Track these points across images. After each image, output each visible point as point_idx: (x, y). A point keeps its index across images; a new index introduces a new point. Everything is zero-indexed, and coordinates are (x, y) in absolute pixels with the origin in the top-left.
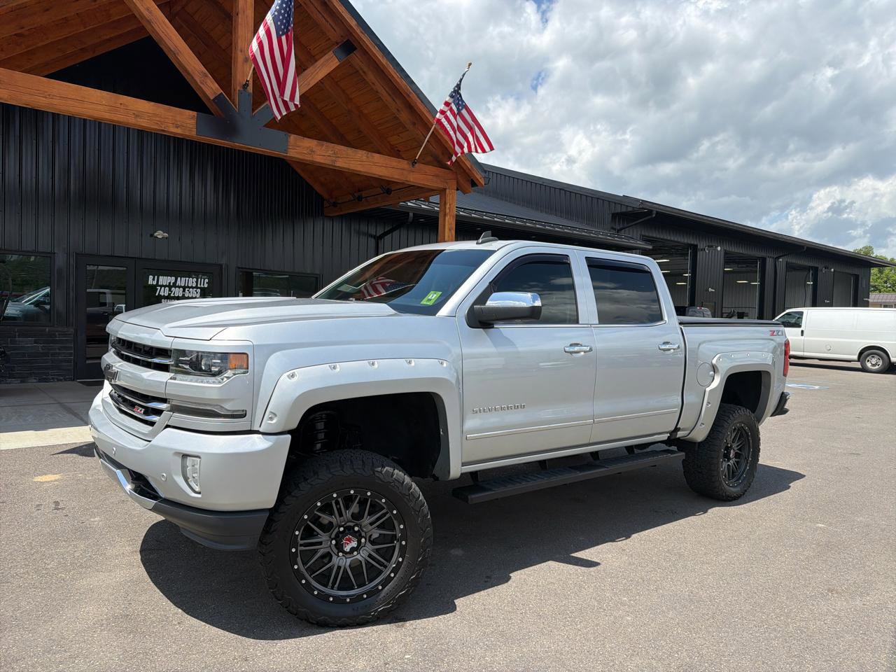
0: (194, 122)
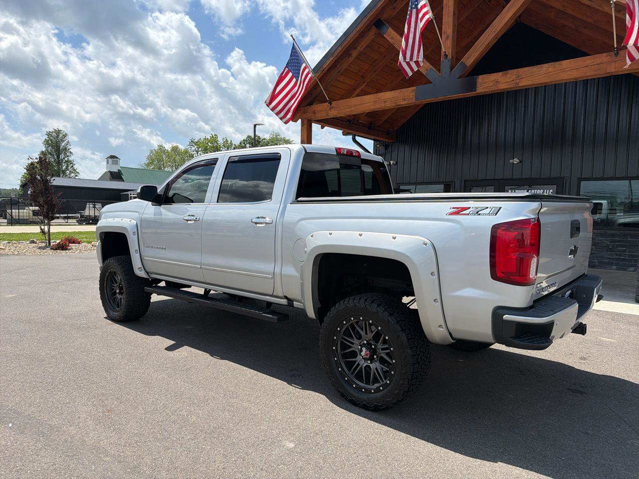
0: (414, 93)
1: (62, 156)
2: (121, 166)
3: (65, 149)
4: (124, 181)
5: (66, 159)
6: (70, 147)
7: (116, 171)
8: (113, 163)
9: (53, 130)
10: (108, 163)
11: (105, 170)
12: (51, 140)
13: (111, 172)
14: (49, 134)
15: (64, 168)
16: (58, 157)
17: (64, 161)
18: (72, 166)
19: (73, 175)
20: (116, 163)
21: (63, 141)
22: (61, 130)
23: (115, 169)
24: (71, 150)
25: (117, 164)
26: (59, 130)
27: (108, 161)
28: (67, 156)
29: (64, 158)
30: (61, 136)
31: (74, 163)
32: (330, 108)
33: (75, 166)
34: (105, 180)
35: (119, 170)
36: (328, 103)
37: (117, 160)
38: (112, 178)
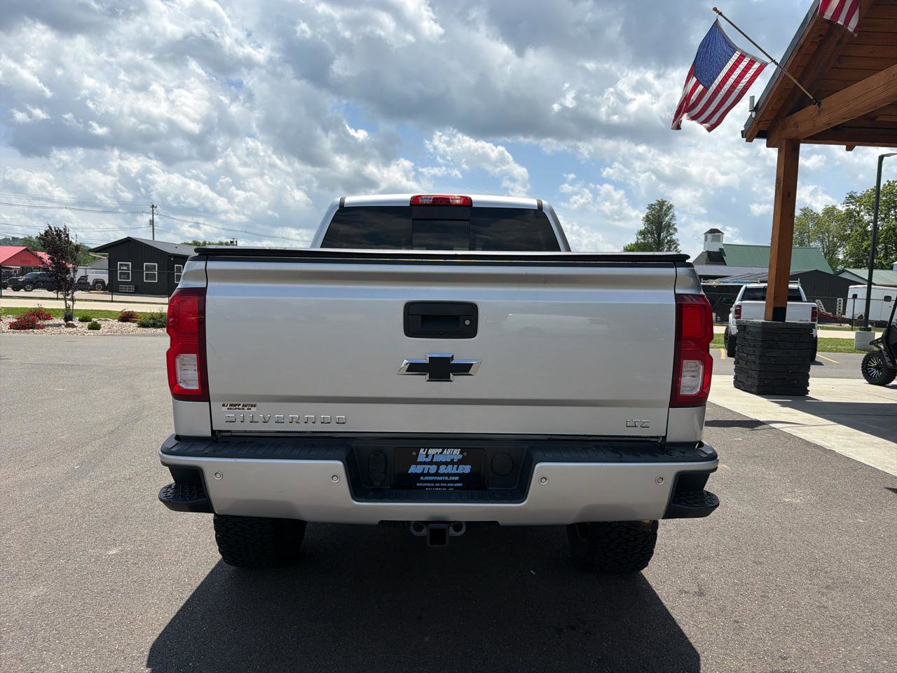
1: (664, 235)
2: (724, 243)
3: (669, 226)
4: (726, 264)
5: (668, 238)
6: (674, 222)
7: (716, 250)
8: (713, 240)
9: (656, 202)
10: (706, 240)
11: (702, 250)
12: (653, 215)
13: (709, 253)
14: (651, 207)
16: (659, 236)
17: (666, 241)
18: (676, 247)
20: (717, 239)
21: (666, 215)
22: (666, 201)
23: (715, 248)
24: (675, 226)
25: (719, 241)
26: (663, 202)
27: (706, 237)
28: (670, 234)
29: (666, 237)
30: (665, 208)
31: (678, 243)
32: (819, 112)
33: (678, 247)
34: (702, 264)
35: (721, 249)
36: (814, 104)
37: (720, 236)
38: (711, 261)
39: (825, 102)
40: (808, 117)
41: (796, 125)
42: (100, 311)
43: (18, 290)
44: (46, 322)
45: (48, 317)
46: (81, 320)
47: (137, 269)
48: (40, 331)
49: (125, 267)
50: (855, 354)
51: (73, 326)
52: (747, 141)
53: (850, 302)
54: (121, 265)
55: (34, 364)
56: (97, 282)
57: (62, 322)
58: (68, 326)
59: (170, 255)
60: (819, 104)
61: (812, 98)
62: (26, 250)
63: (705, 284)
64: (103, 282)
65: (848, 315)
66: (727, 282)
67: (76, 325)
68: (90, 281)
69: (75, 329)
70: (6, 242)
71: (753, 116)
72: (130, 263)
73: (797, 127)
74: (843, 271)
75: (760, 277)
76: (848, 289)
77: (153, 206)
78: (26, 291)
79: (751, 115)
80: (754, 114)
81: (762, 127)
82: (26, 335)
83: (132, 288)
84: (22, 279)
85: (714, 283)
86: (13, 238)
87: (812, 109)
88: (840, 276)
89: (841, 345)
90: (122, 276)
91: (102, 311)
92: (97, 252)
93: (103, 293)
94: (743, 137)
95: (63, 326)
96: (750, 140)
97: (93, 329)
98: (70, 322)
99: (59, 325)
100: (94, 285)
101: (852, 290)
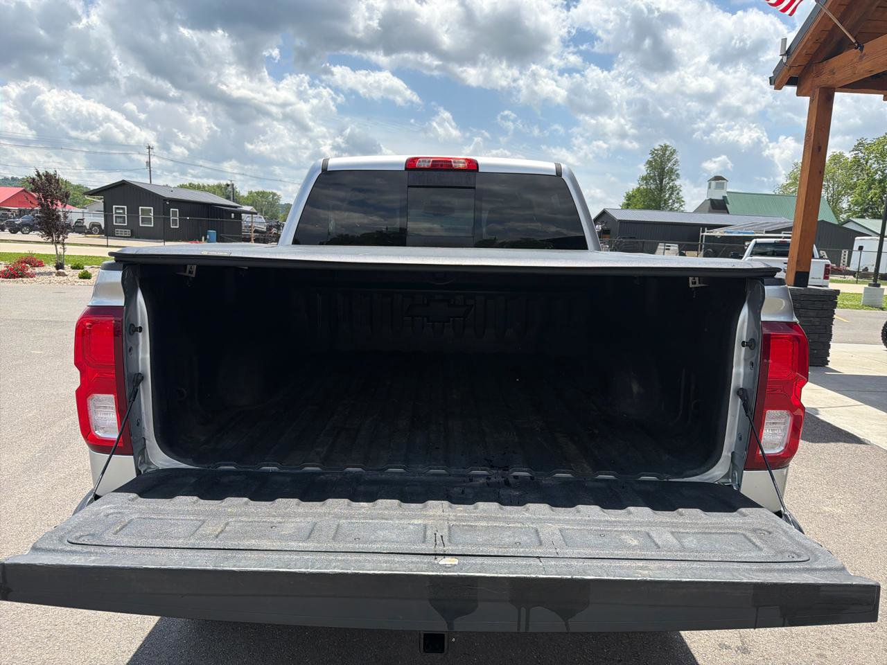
1: (666, 181)
2: (728, 190)
3: (671, 171)
4: (728, 213)
5: (671, 184)
6: (677, 168)
7: (720, 198)
8: (717, 188)
9: (659, 147)
10: (709, 187)
11: (706, 198)
12: (655, 160)
13: (712, 201)
14: (653, 153)
15: (667, 196)
16: (661, 181)
17: (668, 187)
18: (678, 194)
19: (676, 205)
20: (721, 187)
21: (669, 160)
22: (668, 147)
23: (718, 196)
24: (678, 172)
25: (723, 188)
26: (665, 146)
27: (710, 184)
28: (673, 180)
29: (668, 183)
30: (668, 153)
31: (680, 189)
32: (861, 58)
33: (680, 193)
34: (705, 212)
35: (724, 197)
36: (856, 48)
37: (724, 183)
38: (713, 208)
39: (868, 46)
40: (848, 63)
41: (832, 72)
42: (94, 257)
43: (15, 232)
44: (37, 270)
45: (40, 264)
46: (73, 268)
47: (133, 212)
48: (29, 279)
49: (120, 210)
50: (863, 311)
51: (64, 275)
52: (775, 89)
53: (855, 254)
54: (117, 208)
55: (17, 320)
56: (93, 225)
57: (54, 269)
58: (59, 274)
59: (165, 199)
60: (862, 50)
61: (854, 41)
62: (24, 190)
63: (708, 234)
64: (99, 226)
65: (853, 268)
66: (731, 233)
67: (67, 273)
68: (87, 224)
69: (66, 278)
70: (6, 182)
71: (785, 61)
72: (126, 207)
73: (834, 74)
74: (848, 221)
75: (765, 227)
76: (854, 240)
77: (149, 148)
78: (23, 233)
79: (782, 60)
80: (785, 58)
81: (793, 73)
82: (15, 284)
83: (128, 232)
84: (18, 221)
85: (718, 233)
86: (12, 178)
87: (852, 54)
88: (844, 226)
89: (847, 300)
90: (118, 220)
91: (97, 257)
92: (91, 195)
93: (99, 237)
94: (771, 84)
95: (54, 275)
96: (778, 87)
97: (84, 278)
98: (61, 270)
99: (50, 274)
100: (91, 229)
101: (858, 241)
